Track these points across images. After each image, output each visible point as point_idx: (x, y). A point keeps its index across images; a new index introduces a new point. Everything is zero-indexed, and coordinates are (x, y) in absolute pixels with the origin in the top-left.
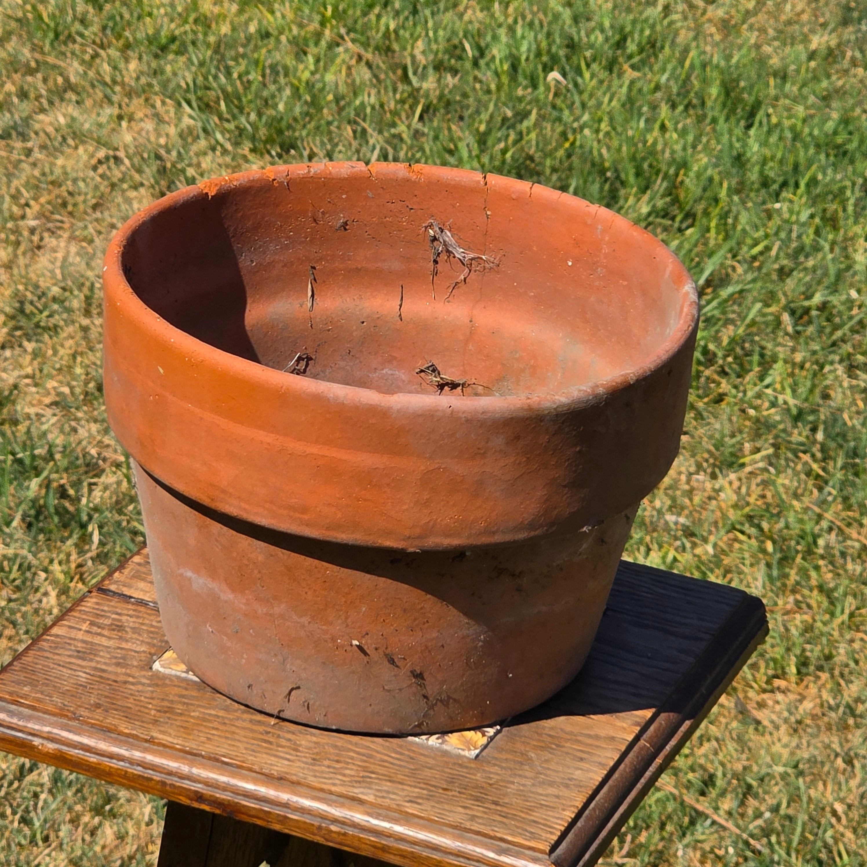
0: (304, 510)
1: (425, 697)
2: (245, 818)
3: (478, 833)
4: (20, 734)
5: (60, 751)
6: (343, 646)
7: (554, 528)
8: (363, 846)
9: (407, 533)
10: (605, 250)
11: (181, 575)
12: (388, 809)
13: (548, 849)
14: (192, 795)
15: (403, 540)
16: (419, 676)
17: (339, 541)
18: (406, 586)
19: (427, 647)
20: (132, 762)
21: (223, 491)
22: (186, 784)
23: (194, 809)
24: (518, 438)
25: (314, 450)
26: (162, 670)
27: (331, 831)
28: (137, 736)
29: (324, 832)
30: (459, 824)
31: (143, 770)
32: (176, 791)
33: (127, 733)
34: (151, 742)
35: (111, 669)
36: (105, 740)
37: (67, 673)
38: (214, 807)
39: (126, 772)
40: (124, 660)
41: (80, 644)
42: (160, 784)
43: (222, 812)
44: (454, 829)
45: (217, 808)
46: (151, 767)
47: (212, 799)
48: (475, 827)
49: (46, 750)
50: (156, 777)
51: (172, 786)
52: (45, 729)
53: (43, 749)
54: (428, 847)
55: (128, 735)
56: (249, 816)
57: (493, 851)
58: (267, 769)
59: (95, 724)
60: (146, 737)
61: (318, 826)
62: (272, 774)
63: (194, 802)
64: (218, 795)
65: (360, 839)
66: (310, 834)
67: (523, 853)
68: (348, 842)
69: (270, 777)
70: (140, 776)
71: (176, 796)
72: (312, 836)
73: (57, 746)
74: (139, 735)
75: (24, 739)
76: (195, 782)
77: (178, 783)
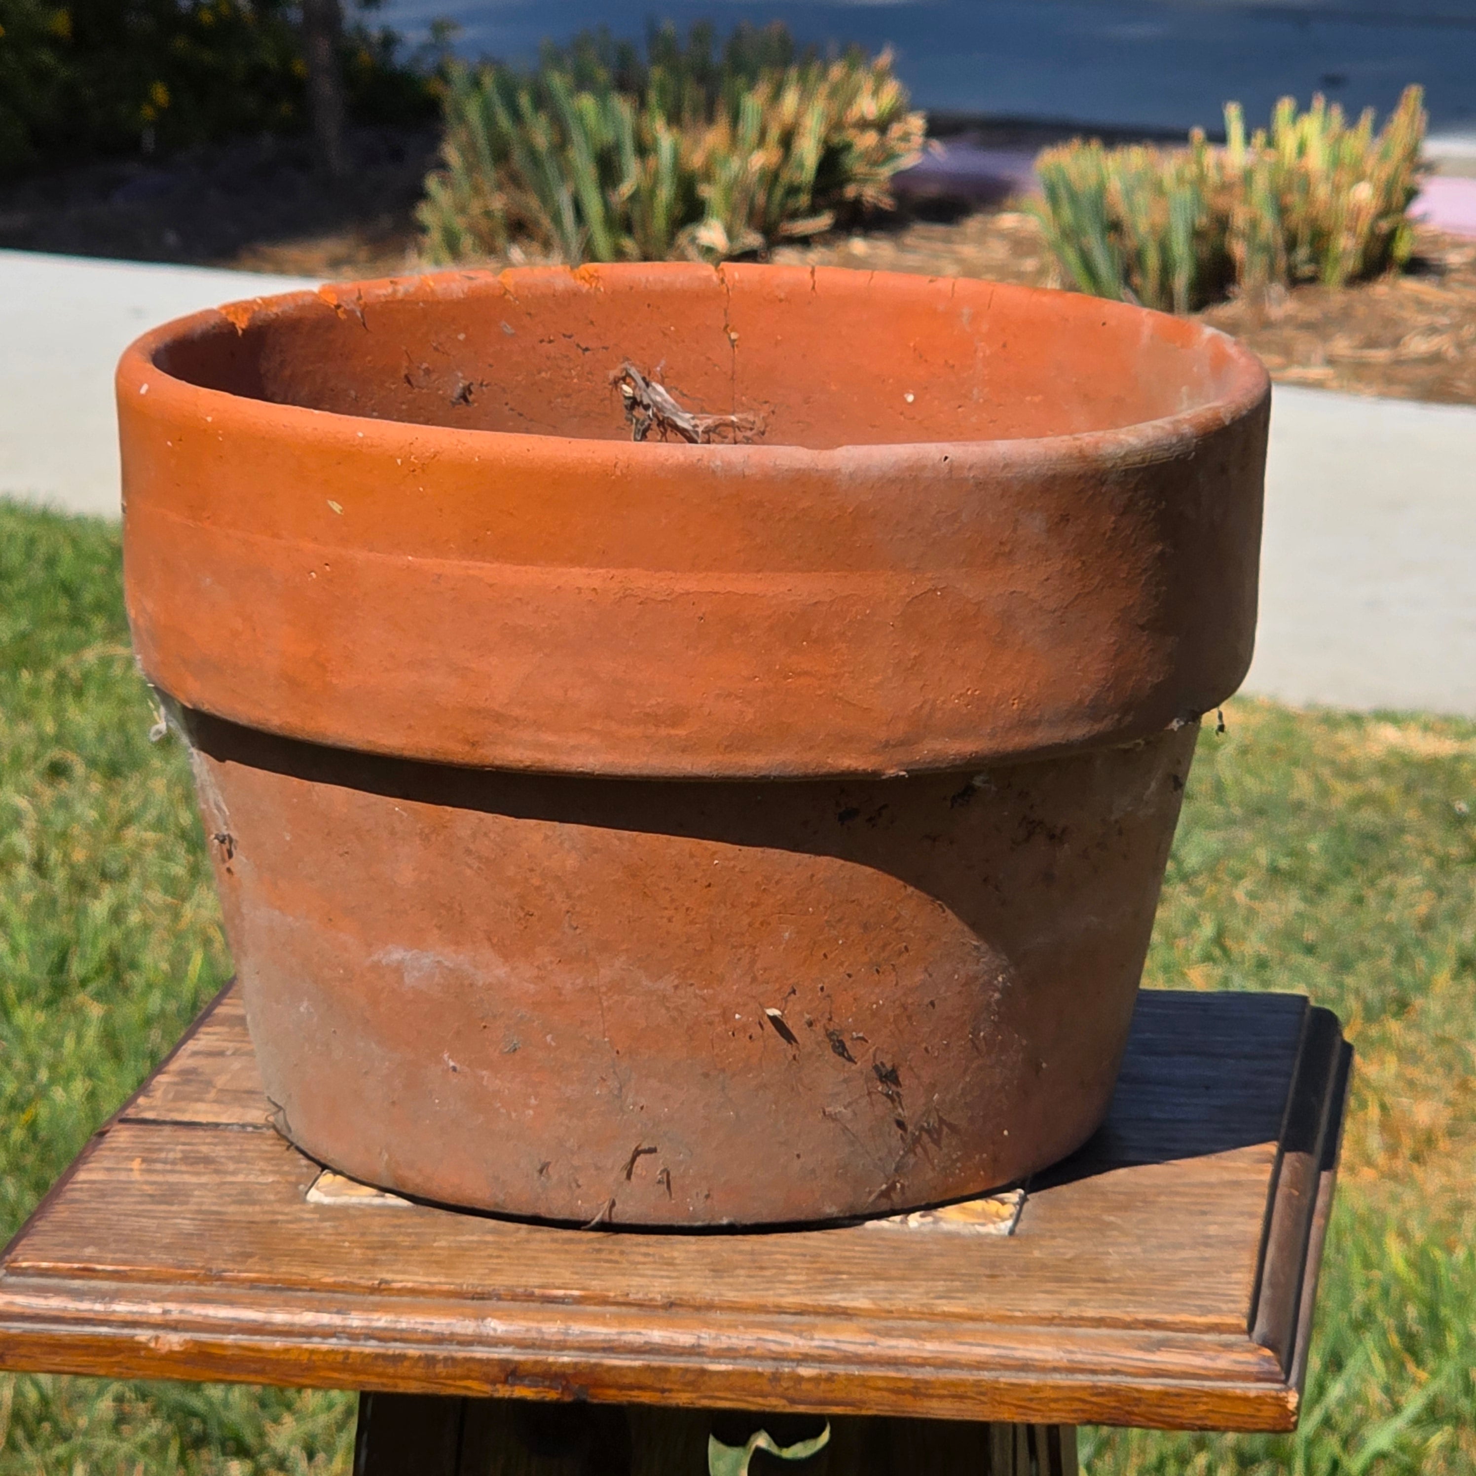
0: (677, 717)
1: (901, 1124)
2: (612, 1396)
3: (1099, 1322)
4: (104, 1330)
5: (197, 1343)
6: (745, 1028)
7: (1129, 718)
8: (873, 1394)
9: (882, 735)
10: (984, 350)
11: (376, 967)
12: (905, 1315)
13: (1244, 1324)
14: (495, 1371)
15: (874, 752)
16: (890, 1077)
17: (750, 772)
18: (869, 870)
19: (904, 1007)
20: (353, 1335)
21: (498, 718)
22: (480, 1353)
23: (500, 1400)
24: (1065, 518)
25: (689, 583)
26: (327, 1200)
27: (800, 1379)
28: (353, 1285)
29: (785, 1384)
30: (1056, 1314)
31: (382, 1344)
32: (459, 1371)
33: (327, 1284)
34: (384, 1290)
35: (231, 1209)
36: (286, 1305)
37: (151, 1223)
38: (545, 1387)
39: (347, 1354)
40: (246, 1196)
41: (146, 1187)
42: (421, 1364)
43: (562, 1393)
44: (1049, 1325)
45: (550, 1387)
46: (398, 1336)
47: (538, 1369)
48: (1090, 1313)
49: (165, 1349)
50: (413, 1351)
51: (450, 1362)
52: (154, 1309)
53: (158, 1346)
54: (1006, 1367)
55: (333, 1288)
56: (621, 1388)
57: (1140, 1348)
58: (637, 1293)
59: (258, 1280)
60: (370, 1283)
61: (773, 1374)
62: (651, 1300)
63: (499, 1386)
64: (551, 1359)
65: (864, 1382)
66: (755, 1396)
67: (1200, 1340)
68: (840, 1395)
69: (649, 1306)
70: (377, 1356)
71: (459, 1383)
72: (760, 1400)
73: (188, 1336)
74: (356, 1281)
75: (115, 1335)
76: (495, 1345)
77: (461, 1353)
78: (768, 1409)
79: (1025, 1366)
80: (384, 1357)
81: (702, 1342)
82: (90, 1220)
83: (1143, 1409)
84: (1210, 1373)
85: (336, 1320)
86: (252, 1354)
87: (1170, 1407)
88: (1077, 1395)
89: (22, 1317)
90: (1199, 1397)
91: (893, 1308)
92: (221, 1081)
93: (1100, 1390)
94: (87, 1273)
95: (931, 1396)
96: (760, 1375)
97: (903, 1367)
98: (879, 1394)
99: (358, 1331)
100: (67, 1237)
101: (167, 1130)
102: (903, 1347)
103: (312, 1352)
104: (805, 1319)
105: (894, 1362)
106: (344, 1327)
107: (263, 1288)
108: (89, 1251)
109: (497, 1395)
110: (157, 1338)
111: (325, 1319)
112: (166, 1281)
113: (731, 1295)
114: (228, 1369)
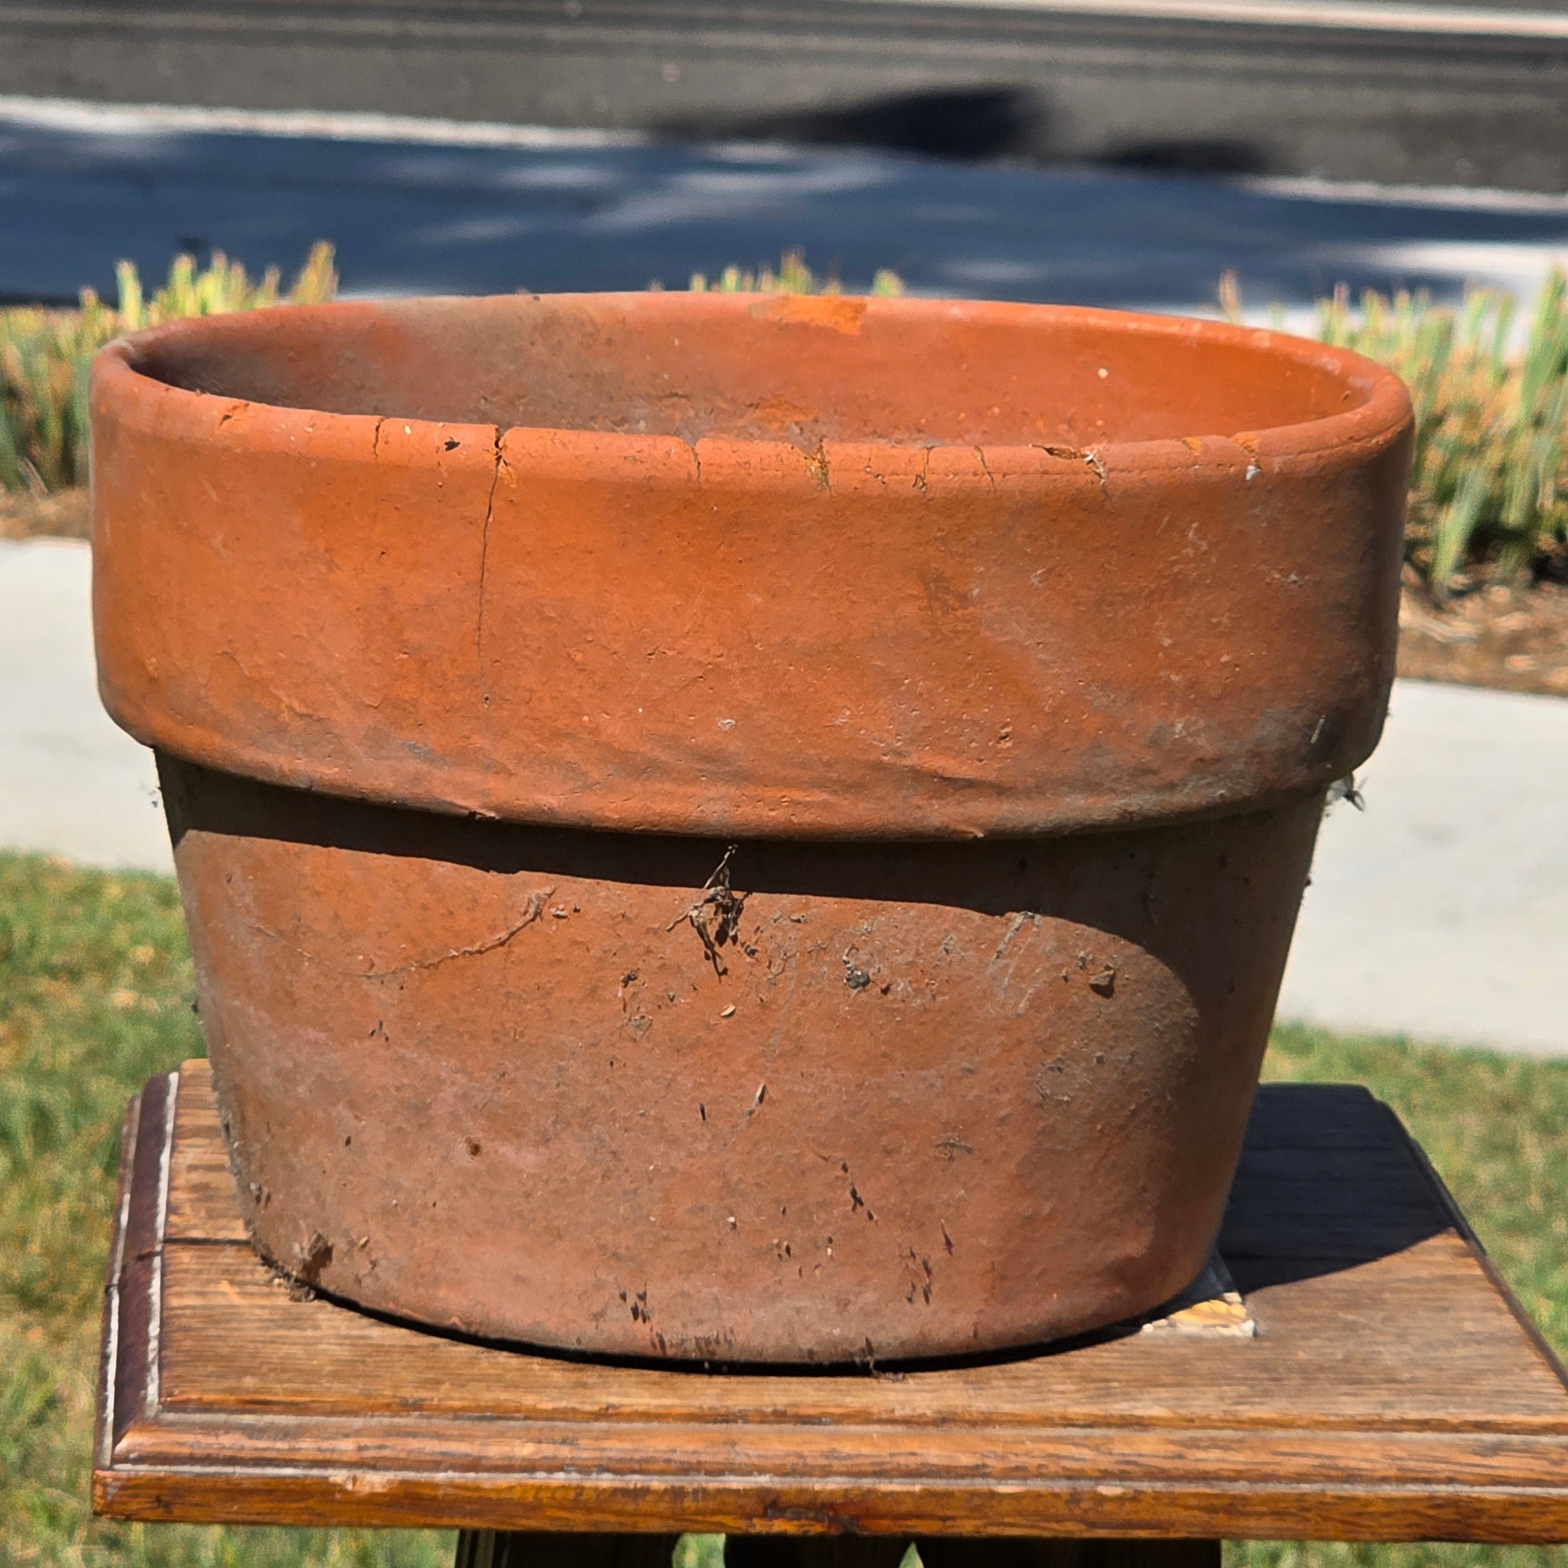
2: (886, 1527)
3: (1424, 1425)
4: (288, 1471)
5: (403, 1483)
8: (1183, 1514)
12: (1206, 1423)
14: (751, 1504)
20: (584, 1470)
22: (735, 1482)
23: (758, 1537)
27: (1103, 1499)
28: (575, 1411)
29: (1085, 1505)
30: (1376, 1418)
31: (619, 1477)
32: (711, 1505)
33: (546, 1411)
34: (611, 1415)
36: (502, 1434)
37: (298, 1351)
38: (808, 1519)
39: (580, 1490)
41: (258, 1312)
42: (667, 1498)
43: (829, 1527)
44: (1367, 1430)
45: (817, 1520)
46: (637, 1467)
47: (802, 1499)
48: (1412, 1415)
49: (367, 1490)
50: (657, 1483)
51: (700, 1495)
53: (357, 1488)
54: (1329, 1479)
55: (551, 1415)
56: (897, 1517)
57: (1475, 1453)
58: (903, 1409)
59: (463, 1409)
60: (596, 1408)
61: (1071, 1495)
62: (920, 1416)
63: (755, 1521)
64: (818, 1487)
65: (1173, 1500)
66: (1049, 1521)
67: (1538, 1443)
68: (1145, 1516)
69: (918, 1424)
70: (615, 1492)
71: (708, 1518)
72: (1055, 1526)
73: (391, 1475)
74: (578, 1406)
75: (306, 1477)
76: (750, 1473)
77: (713, 1484)
78: (1063, 1535)
79: (1351, 1477)
80: (625, 1492)
81: (988, 1462)
82: (224, 1349)
83: (1485, 1520)
84: (1557, 1478)
85: (565, 1452)
86: (467, 1494)
87: (1514, 1518)
88: (1412, 1507)
89: (192, 1459)
90: (1545, 1506)
91: (1193, 1416)
93: (1439, 1502)
94: (258, 1405)
95: (1249, 1515)
96: (1056, 1496)
97: (1214, 1482)
98: (1190, 1512)
99: (589, 1463)
100: (211, 1368)
102: (1210, 1459)
103: (539, 1489)
104: (1097, 1432)
105: (1204, 1477)
106: (572, 1459)
107: (469, 1418)
108: (249, 1382)
109: (753, 1531)
110: (355, 1479)
111: (548, 1450)
112: (355, 1413)
113: (1007, 1408)
114: (439, 1513)
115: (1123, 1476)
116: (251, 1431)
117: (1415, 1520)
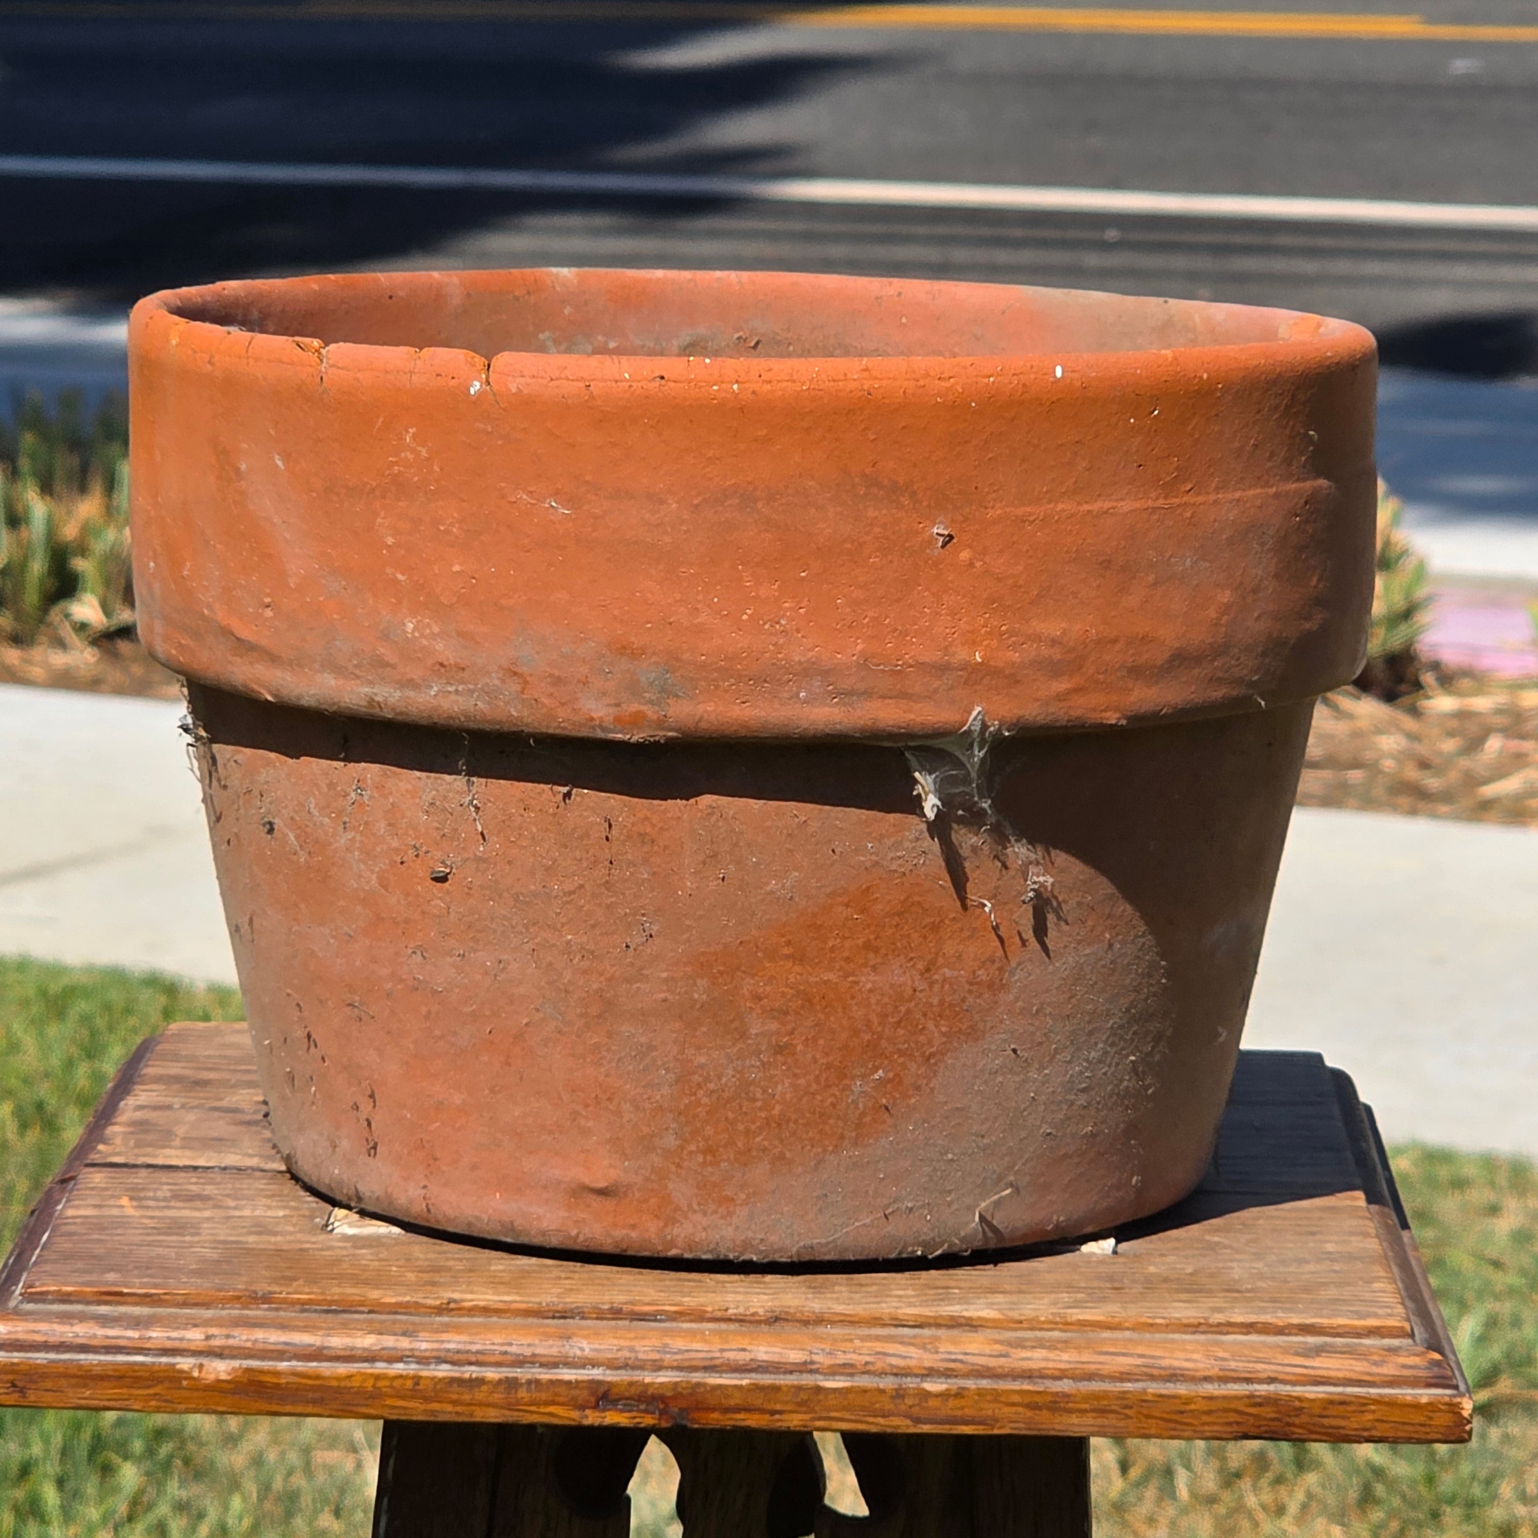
2: (716, 1420)
3: (1249, 1328)
4: (138, 1359)
5: (248, 1370)
8: (1006, 1410)
12: (1034, 1325)
14: (584, 1395)
20: (423, 1360)
22: (567, 1375)
23: (591, 1428)
26: (353, 1232)
27: (927, 1395)
28: (417, 1305)
29: (909, 1401)
30: (1202, 1321)
31: (456, 1368)
32: (544, 1396)
33: (390, 1304)
34: (452, 1310)
35: (252, 1239)
36: (345, 1326)
37: (168, 1252)
38: (639, 1411)
39: (417, 1379)
40: (261, 1228)
41: (146, 1221)
42: (502, 1388)
43: (660, 1419)
44: (1194, 1333)
45: (646, 1411)
46: (473, 1358)
47: (633, 1391)
48: (1239, 1319)
49: (212, 1377)
50: (491, 1374)
51: (533, 1386)
52: (195, 1336)
53: (203, 1375)
54: (1152, 1378)
55: (394, 1309)
56: (727, 1410)
57: (1298, 1354)
58: (737, 1308)
59: (310, 1302)
60: (438, 1302)
61: (896, 1390)
62: (753, 1314)
63: (588, 1412)
64: (648, 1380)
65: (996, 1396)
66: (875, 1416)
67: (1360, 1344)
68: (969, 1412)
69: (751, 1322)
70: (452, 1381)
71: (542, 1410)
72: (881, 1420)
73: (236, 1363)
74: (420, 1301)
75: (153, 1364)
76: (583, 1367)
77: (545, 1375)
78: (889, 1430)
79: (1173, 1376)
80: (460, 1381)
81: (816, 1358)
82: (99, 1250)
83: (1304, 1419)
84: (1377, 1379)
85: (404, 1343)
86: (310, 1382)
87: (1334, 1417)
88: (1233, 1406)
89: (45, 1347)
90: (1364, 1405)
91: (1023, 1318)
92: (181, 1131)
93: (1258, 1400)
94: (115, 1297)
95: (1071, 1411)
96: (882, 1391)
97: (1039, 1380)
98: (1014, 1409)
99: (427, 1354)
100: (80, 1265)
101: (144, 1173)
102: (1037, 1358)
103: (378, 1377)
104: (926, 1332)
105: (1028, 1375)
106: (412, 1350)
107: (316, 1311)
108: (111, 1276)
109: (587, 1422)
110: (201, 1366)
111: (389, 1341)
112: (206, 1305)
113: (840, 1308)
114: (283, 1400)
115: (948, 1374)
116: (104, 1321)
117: (1232, 1417)
